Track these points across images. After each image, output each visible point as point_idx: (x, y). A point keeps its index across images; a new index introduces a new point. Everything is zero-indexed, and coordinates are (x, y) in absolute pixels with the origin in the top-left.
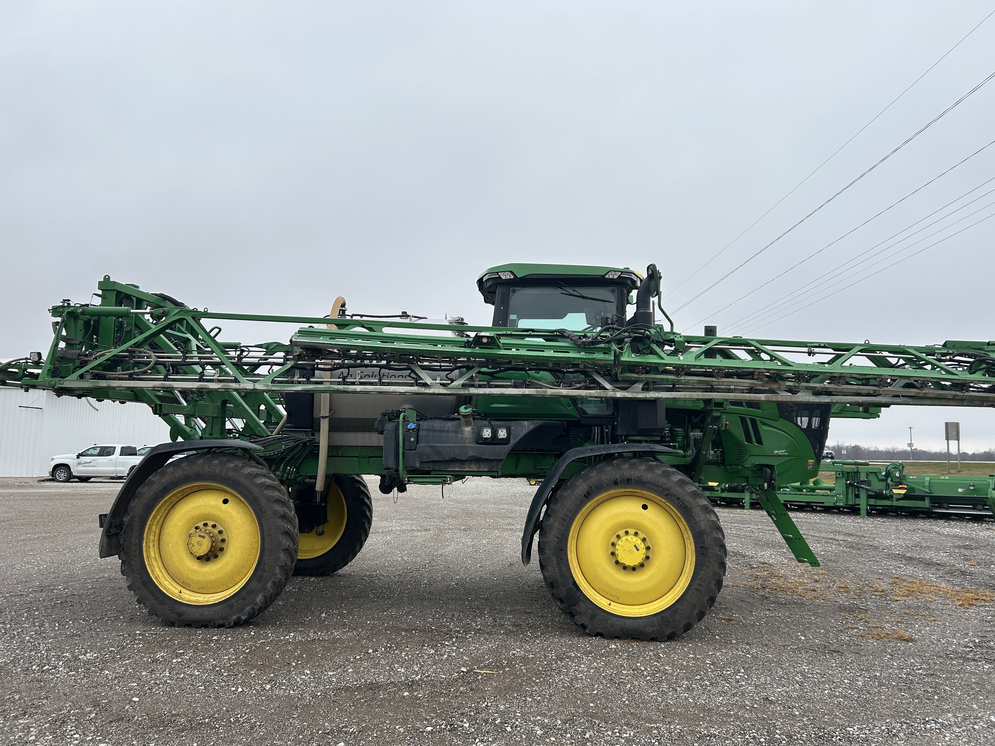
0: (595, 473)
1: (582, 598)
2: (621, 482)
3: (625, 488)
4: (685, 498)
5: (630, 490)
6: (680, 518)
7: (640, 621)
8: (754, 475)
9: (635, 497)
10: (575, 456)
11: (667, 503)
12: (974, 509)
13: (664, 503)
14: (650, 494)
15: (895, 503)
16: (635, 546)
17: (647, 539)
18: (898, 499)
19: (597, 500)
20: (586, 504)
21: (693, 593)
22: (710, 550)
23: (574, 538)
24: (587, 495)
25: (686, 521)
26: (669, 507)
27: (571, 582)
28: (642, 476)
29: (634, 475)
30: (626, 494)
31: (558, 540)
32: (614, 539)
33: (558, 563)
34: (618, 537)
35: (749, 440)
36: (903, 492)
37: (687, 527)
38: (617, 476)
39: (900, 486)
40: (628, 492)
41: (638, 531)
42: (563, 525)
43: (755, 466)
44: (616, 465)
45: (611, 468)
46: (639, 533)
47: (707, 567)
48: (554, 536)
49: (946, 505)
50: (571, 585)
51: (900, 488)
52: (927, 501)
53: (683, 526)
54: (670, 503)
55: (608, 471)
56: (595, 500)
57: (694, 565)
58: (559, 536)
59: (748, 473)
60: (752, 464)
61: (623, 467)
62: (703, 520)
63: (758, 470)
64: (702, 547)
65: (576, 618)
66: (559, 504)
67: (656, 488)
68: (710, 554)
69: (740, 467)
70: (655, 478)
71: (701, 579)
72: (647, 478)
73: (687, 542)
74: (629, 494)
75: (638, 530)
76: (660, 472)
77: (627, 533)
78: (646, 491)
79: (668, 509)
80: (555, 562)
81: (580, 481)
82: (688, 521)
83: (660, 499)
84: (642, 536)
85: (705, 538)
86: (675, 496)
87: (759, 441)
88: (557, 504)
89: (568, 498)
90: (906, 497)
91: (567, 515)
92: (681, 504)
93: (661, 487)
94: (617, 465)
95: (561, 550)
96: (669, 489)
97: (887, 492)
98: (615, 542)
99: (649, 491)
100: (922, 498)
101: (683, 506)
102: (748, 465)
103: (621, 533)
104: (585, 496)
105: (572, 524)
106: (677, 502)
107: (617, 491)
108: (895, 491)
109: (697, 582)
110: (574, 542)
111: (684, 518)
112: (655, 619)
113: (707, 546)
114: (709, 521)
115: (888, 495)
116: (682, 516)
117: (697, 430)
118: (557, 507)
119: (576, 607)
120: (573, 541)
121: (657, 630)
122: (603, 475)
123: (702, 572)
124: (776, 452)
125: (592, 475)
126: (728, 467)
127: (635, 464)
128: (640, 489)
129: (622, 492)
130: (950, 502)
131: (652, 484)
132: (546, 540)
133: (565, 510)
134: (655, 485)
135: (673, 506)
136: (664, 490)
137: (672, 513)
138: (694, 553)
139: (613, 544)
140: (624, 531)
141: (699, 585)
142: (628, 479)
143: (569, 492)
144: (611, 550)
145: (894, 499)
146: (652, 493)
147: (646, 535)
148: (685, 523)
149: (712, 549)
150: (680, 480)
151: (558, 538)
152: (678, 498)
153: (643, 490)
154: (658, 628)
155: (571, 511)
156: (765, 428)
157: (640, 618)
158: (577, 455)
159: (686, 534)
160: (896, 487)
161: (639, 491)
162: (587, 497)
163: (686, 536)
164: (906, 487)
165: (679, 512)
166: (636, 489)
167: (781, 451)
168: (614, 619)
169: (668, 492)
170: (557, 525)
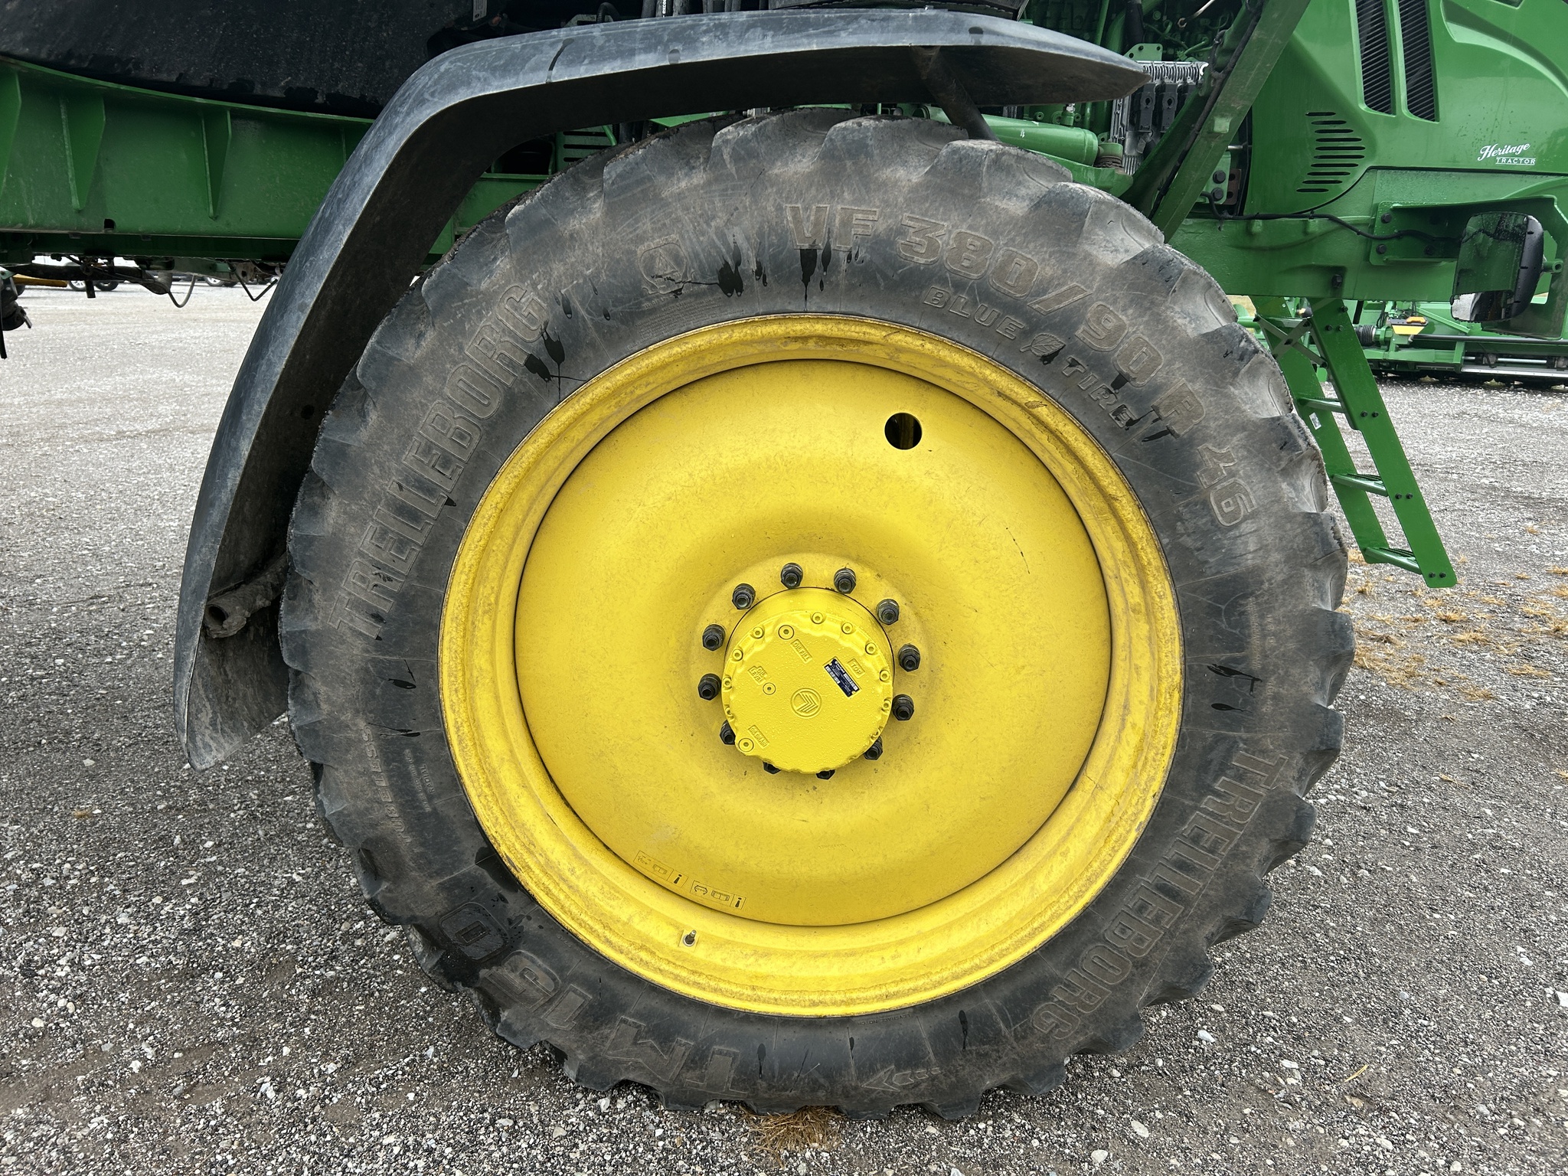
0: (597, 209)
1: (531, 926)
2: (759, 272)
3: (784, 314)
4: (1159, 375)
5: (819, 328)
6: (1109, 500)
7: (844, 1036)
8: (1374, 259)
9: (846, 373)
10: (451, 88)
11: (1044, 412)
12: (1550, 366)
13: (1027, 409)
14: (944, 353)
15: (1393, 355)
16: (834, 667)
17: (905, 611)
18: (1401, 347)
19: (615, 393)
20: (540, 414)
21: (1142, 908)
22: (1271, 687)
23: (491, 611)
24: (544, 357)
25: (1152, 522)
26: (1055, 435)
27: (470, 848)
28: (901, 231)
29: (846, 223)
30: (794, 350)
31: (373, 630)
32: (720, 611)
33: (391, 755)
34: (744, 599)
35: (1379, 95)
36: (1415, 331)
37: (1150, 556)
38: (738, 236)
39: (1410, 319)
40: (804, 339)
41: (856, 568)
42: (402, 544)
43: (1384, 220)
44: (737, 158)
45: (699, 178)
46: (863, 575)
47: (1240, 777)
48: (357, 604)
49: (1492, 359)
50: (470, 867)
51: (1409, 324)
52: (1460, 349)
53: (1119, 546)
54: (1064, 408)
55: (680, 196)
56: (600, 387)
57: (1165, 761)
58: (385, 607)
59: (1343, 250)
60: (1375, 209)
61: (777, 170)
62: (1253, 516)
63: (1399, 236)
64: (1225, 671)
65: (505, 1015)
66: (373, 417)
67: (986, 316)
68: (1267, 708)
69: (1315, 225)
70: (985, 248)
71: (1196, 839)
72: (932, 247)
73: (1132, 634)
74: (812, 350)
75: (858, 560)
76: (1016, 207)
77: (792, 579)
78: (919, 331)
79: (1041, 442)
80: (371, 750)
81: (503, 264)
82: (1161, 522)
83: (1003, 381)
84: (874, 591)
85: (1254, 620)
86: (1098, 362)
87: (1425, 103)
88: (363, 414)
89: (428, 379)
90: (1418, 342)
91: (428, 489)
92: (1131, 413)
93: (1014, 307)
94: (744, 153)
95: (401, 684)
96: (1065, 323)
97: (1379, 333)
98: (725, 623)
99: (936, 334)
100: (1447, 344)
101: (1145, 428)
102: (1352, 212)
103: (763, 577)
104: (533, 365)
105: (458, 537)
106: (1110, 403)
107: (738, 334)
108: (1399, 330)
109: (1172, 852)
110: (493, 633)
111: (1142, 504)
112: (922, 1027)
113: (1256, 664)
114: (1290, 517)
115: (1382, 337)
116: (1132, 488)
117: (1151, 48)
118: (364, 434)
119: (504, 972)
120: (484, 627)
121: (933, 1079)
122: (646, 225)
123: (1209, 803)
124: (1489, 152)
125: (575, 223)
126: (1258, 226)
127: (857, 149)
128: (881, 321)
129: (765, 340)
130: (1502, 352)
131: (959, 286)
132: (313, 626)
133: (409, 457)
134: (983, 294)
135: (1086, 430)
136: (1035, 325)
137: (1065, 469)
138: (1174, 702)
139: (715, 639)
140: (779, 564)
141: (1183, 866)
142: (808, 258)
143: (430, 335)
144: (703, 664)
145: (1392, 346)
146: (957, 344)
147: (898, 586)
148: (1139, 530)
149: (1281, 681)
150: (1142, 261)
151: (378, 617)
152: (1120, 381)
153: (899, 325)
154: (936, 1071)
155: (446, 461)
156: (1462, 35)
157: (846, 1021)
158: (467, 83)
159: (1134, 590)
160: (1402, 321)
161: (876, 334)
162: (545, 375)
163: (1127, 593)
164: (1422, 320)
165: (1119, 466)
166: (857, 317)
167: (1509, 150)
168: (707, 1028)
169: (1050, 341)
170: (364, 540)
